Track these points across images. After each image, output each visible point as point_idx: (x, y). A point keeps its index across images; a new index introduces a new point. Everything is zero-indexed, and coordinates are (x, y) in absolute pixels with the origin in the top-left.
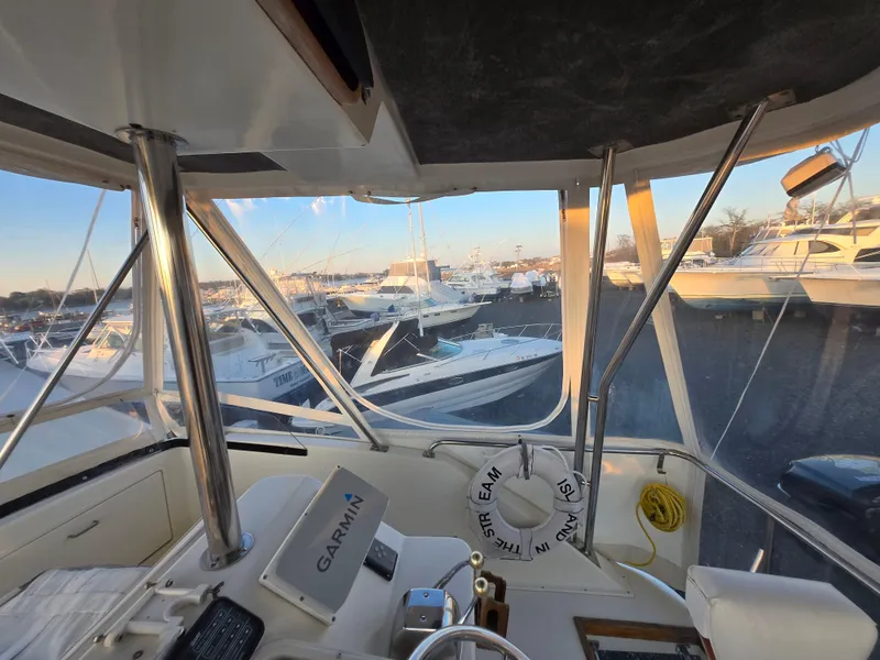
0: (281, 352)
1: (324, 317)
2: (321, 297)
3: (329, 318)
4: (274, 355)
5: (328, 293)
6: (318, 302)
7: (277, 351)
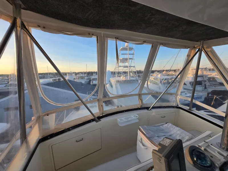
0: (187, 91)
1: (206, 83)
2: (206, 76)
3: (208, 84)
4: (185, 92)
5: (209, 75)
6: (204, 78)
7: (186, 91)
